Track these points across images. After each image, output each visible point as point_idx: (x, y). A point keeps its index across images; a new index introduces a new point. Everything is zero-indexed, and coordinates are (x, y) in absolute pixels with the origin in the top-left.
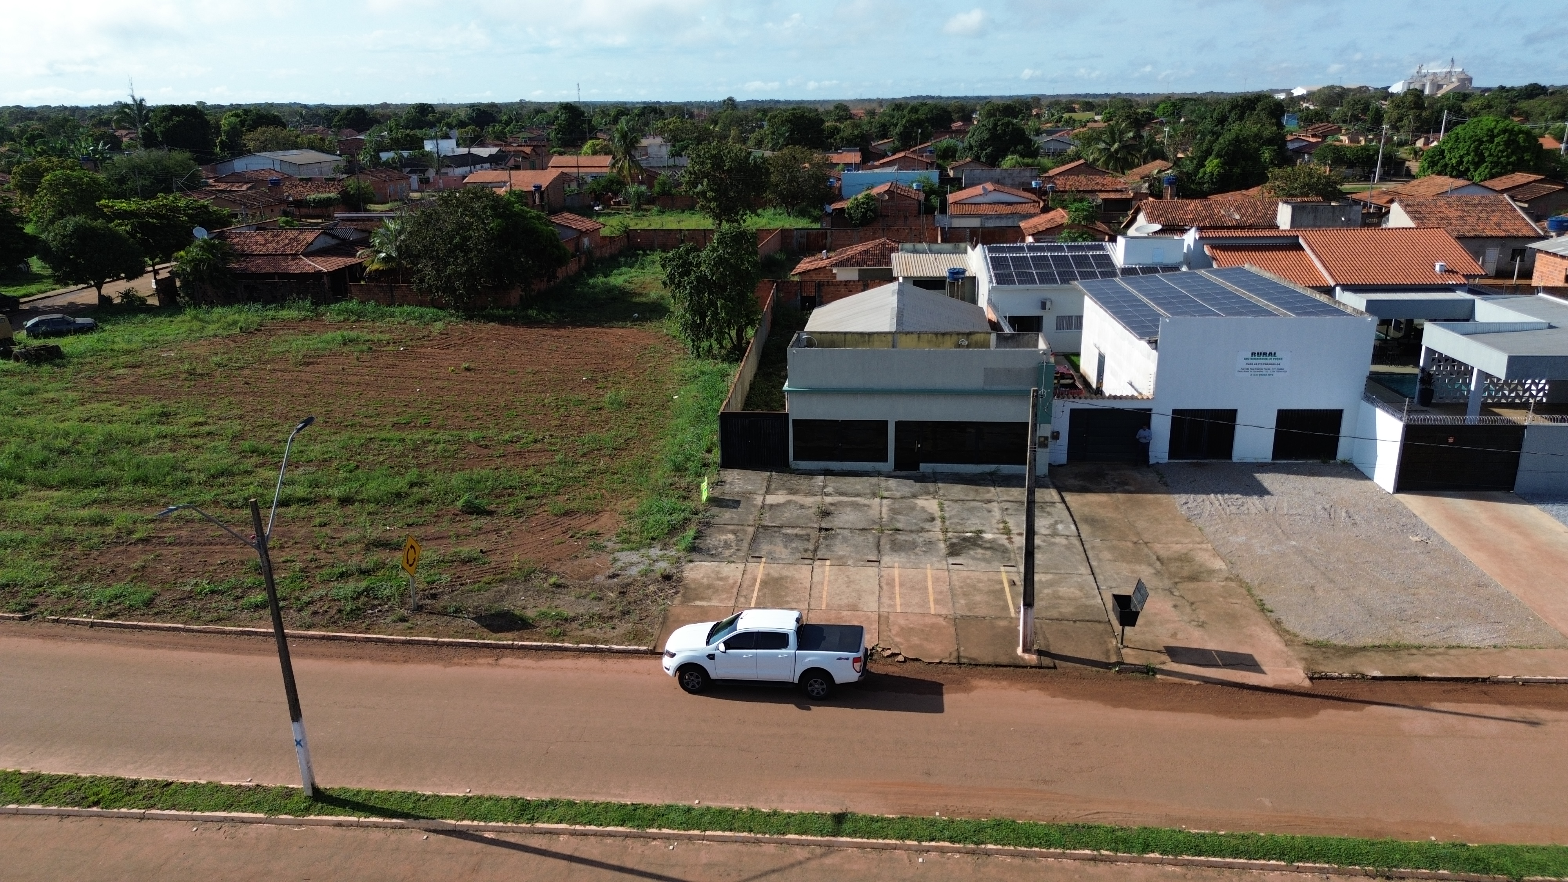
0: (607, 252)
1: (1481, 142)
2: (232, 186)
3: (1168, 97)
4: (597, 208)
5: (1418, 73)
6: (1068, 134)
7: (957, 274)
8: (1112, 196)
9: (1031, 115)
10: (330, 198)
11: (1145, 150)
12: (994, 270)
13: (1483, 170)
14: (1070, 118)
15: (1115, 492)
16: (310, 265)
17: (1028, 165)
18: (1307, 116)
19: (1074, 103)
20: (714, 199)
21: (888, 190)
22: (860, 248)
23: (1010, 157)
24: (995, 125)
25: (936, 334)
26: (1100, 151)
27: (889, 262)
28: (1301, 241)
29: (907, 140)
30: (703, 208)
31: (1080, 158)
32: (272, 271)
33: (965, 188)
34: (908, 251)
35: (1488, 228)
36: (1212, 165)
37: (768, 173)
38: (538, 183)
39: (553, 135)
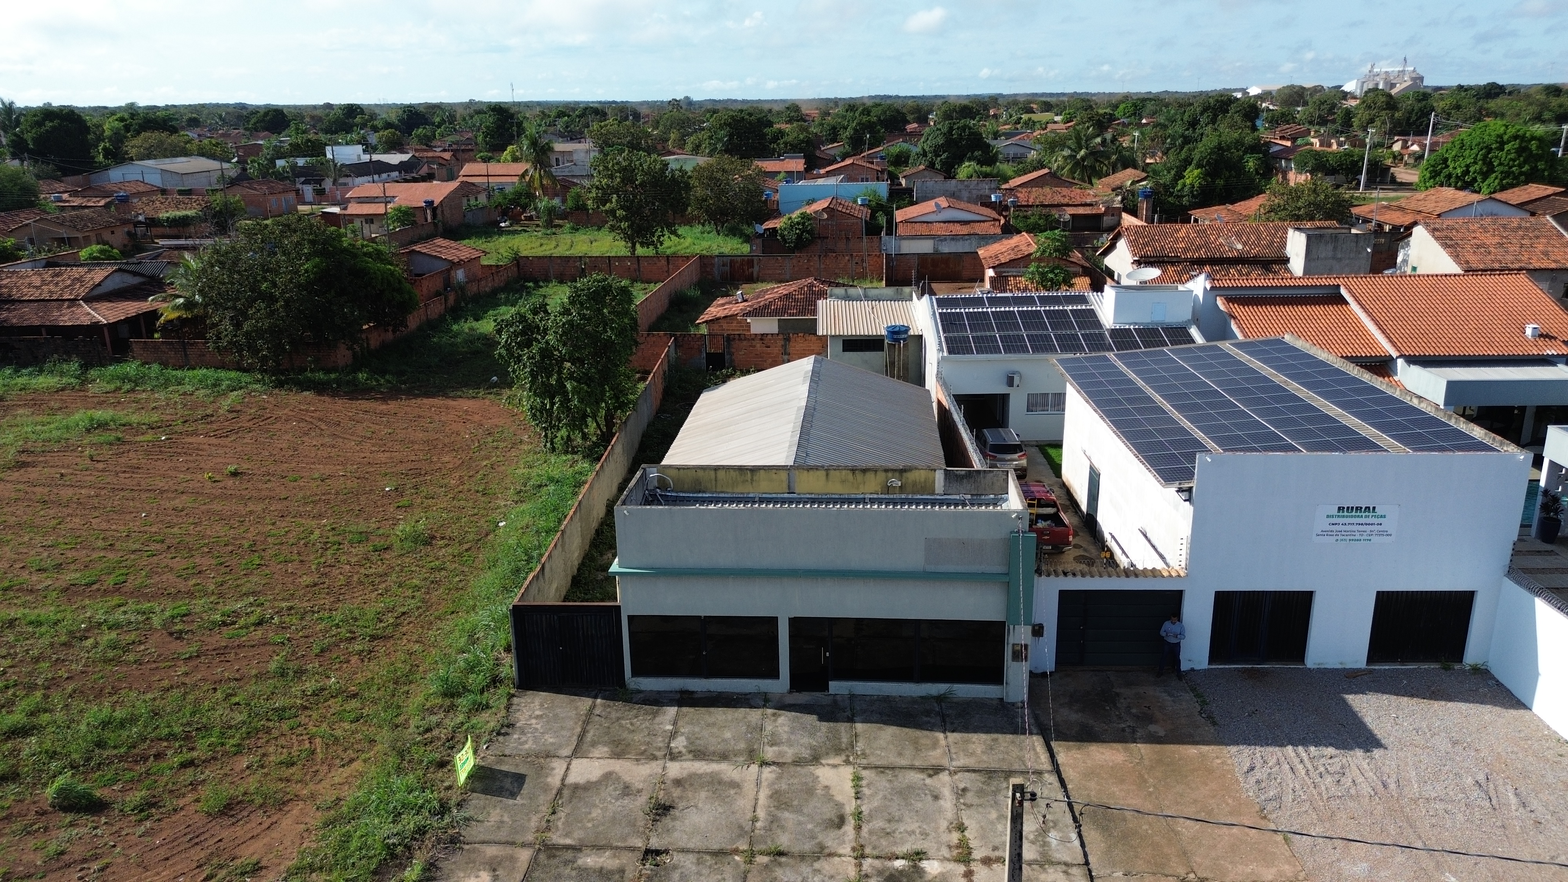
0: (487, 286)
1: (1490, 150)
2: (89, 201)
3: (1126, 97)
4: (503, 225)
5: (1370, 72)
6: (1028, 137)
7: (898, 334)
8: (1081, 211)
9: (988, 116)
10: (187, 217)
11: (1114, 157)
12: (944, 332)
13: (1493, 180)
14: (1030, 119)
15: (1134, 741)
16: (89, 314)
17: (986, 175)
18: (1273, 117)
19: (1031, 102)
20: (625, 218)
21: (828, 207)
22: (782, 289)
23: (967, 164)
24: (951, 129)
25: (853, 470)
26: (1065, 158)
27: (814, 312)
28: (1343, 292)
29: (857, 145)
30: (612, 229)
31: (1043, 167)
32: (37, 323)
33: (916, 203)
34: (838, 297)
35: (1535, 258)
36: (1192, 176)
37: (688, 188)
38: (429, 199)
39: (480, 139)
